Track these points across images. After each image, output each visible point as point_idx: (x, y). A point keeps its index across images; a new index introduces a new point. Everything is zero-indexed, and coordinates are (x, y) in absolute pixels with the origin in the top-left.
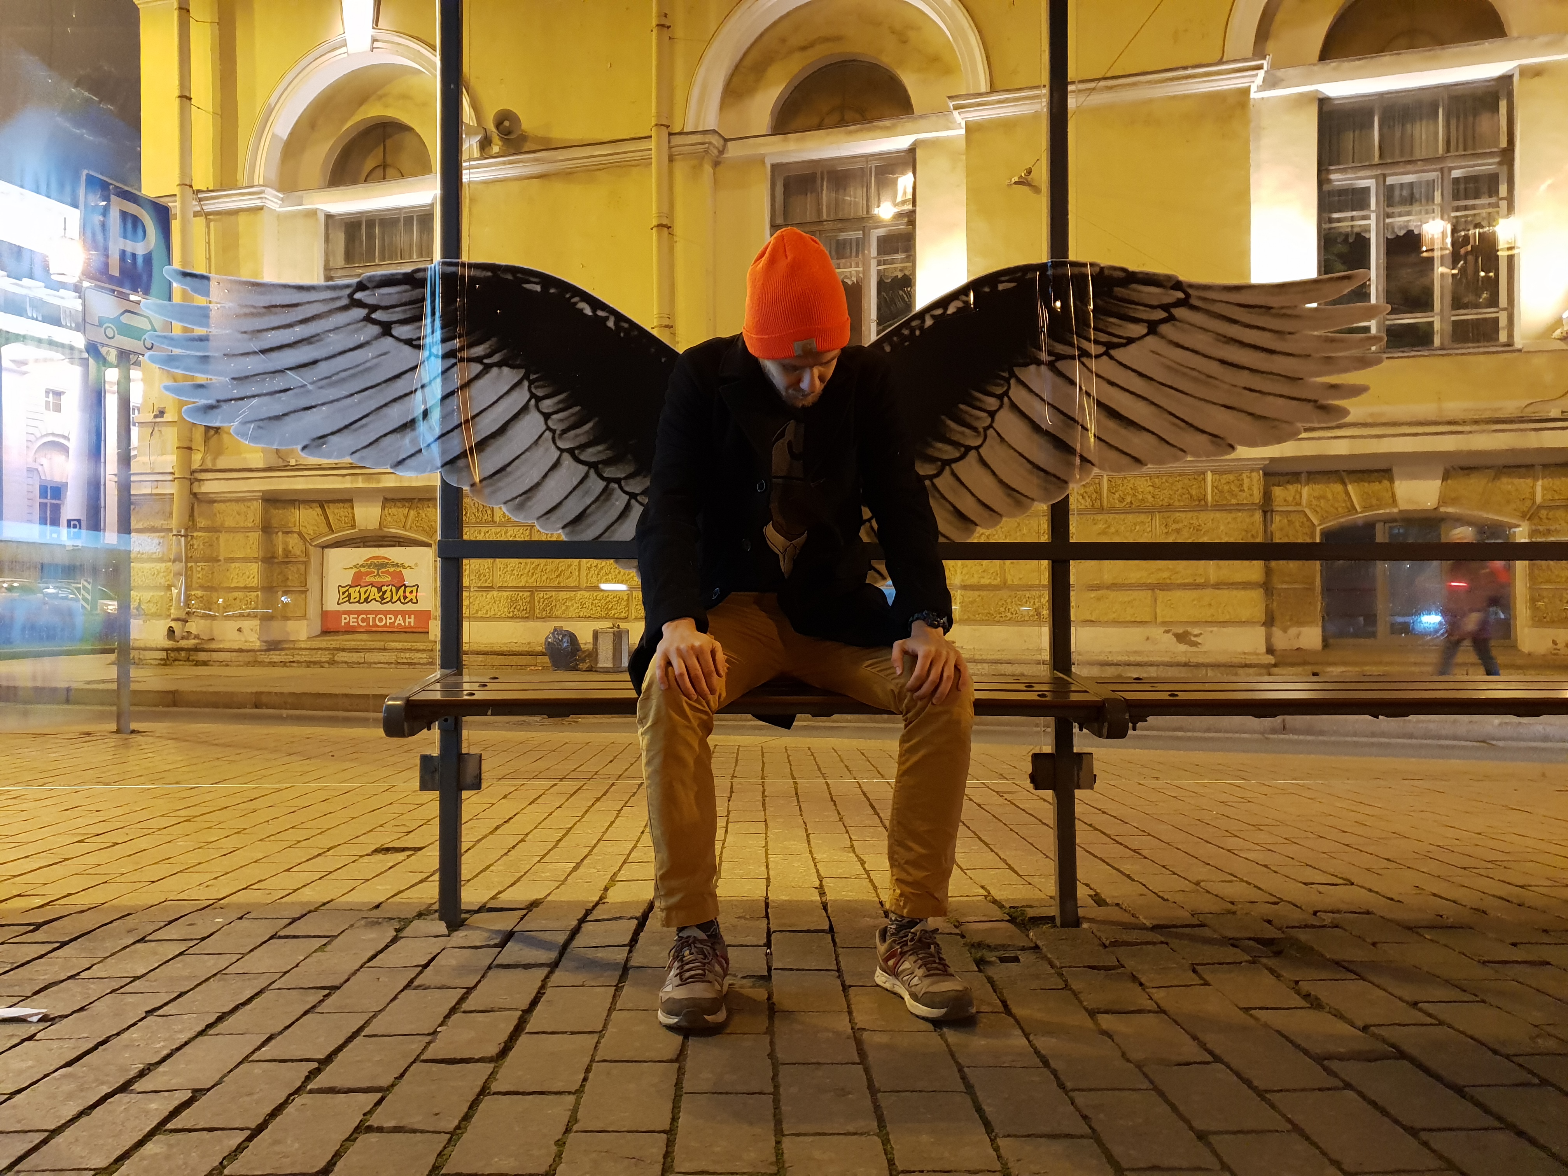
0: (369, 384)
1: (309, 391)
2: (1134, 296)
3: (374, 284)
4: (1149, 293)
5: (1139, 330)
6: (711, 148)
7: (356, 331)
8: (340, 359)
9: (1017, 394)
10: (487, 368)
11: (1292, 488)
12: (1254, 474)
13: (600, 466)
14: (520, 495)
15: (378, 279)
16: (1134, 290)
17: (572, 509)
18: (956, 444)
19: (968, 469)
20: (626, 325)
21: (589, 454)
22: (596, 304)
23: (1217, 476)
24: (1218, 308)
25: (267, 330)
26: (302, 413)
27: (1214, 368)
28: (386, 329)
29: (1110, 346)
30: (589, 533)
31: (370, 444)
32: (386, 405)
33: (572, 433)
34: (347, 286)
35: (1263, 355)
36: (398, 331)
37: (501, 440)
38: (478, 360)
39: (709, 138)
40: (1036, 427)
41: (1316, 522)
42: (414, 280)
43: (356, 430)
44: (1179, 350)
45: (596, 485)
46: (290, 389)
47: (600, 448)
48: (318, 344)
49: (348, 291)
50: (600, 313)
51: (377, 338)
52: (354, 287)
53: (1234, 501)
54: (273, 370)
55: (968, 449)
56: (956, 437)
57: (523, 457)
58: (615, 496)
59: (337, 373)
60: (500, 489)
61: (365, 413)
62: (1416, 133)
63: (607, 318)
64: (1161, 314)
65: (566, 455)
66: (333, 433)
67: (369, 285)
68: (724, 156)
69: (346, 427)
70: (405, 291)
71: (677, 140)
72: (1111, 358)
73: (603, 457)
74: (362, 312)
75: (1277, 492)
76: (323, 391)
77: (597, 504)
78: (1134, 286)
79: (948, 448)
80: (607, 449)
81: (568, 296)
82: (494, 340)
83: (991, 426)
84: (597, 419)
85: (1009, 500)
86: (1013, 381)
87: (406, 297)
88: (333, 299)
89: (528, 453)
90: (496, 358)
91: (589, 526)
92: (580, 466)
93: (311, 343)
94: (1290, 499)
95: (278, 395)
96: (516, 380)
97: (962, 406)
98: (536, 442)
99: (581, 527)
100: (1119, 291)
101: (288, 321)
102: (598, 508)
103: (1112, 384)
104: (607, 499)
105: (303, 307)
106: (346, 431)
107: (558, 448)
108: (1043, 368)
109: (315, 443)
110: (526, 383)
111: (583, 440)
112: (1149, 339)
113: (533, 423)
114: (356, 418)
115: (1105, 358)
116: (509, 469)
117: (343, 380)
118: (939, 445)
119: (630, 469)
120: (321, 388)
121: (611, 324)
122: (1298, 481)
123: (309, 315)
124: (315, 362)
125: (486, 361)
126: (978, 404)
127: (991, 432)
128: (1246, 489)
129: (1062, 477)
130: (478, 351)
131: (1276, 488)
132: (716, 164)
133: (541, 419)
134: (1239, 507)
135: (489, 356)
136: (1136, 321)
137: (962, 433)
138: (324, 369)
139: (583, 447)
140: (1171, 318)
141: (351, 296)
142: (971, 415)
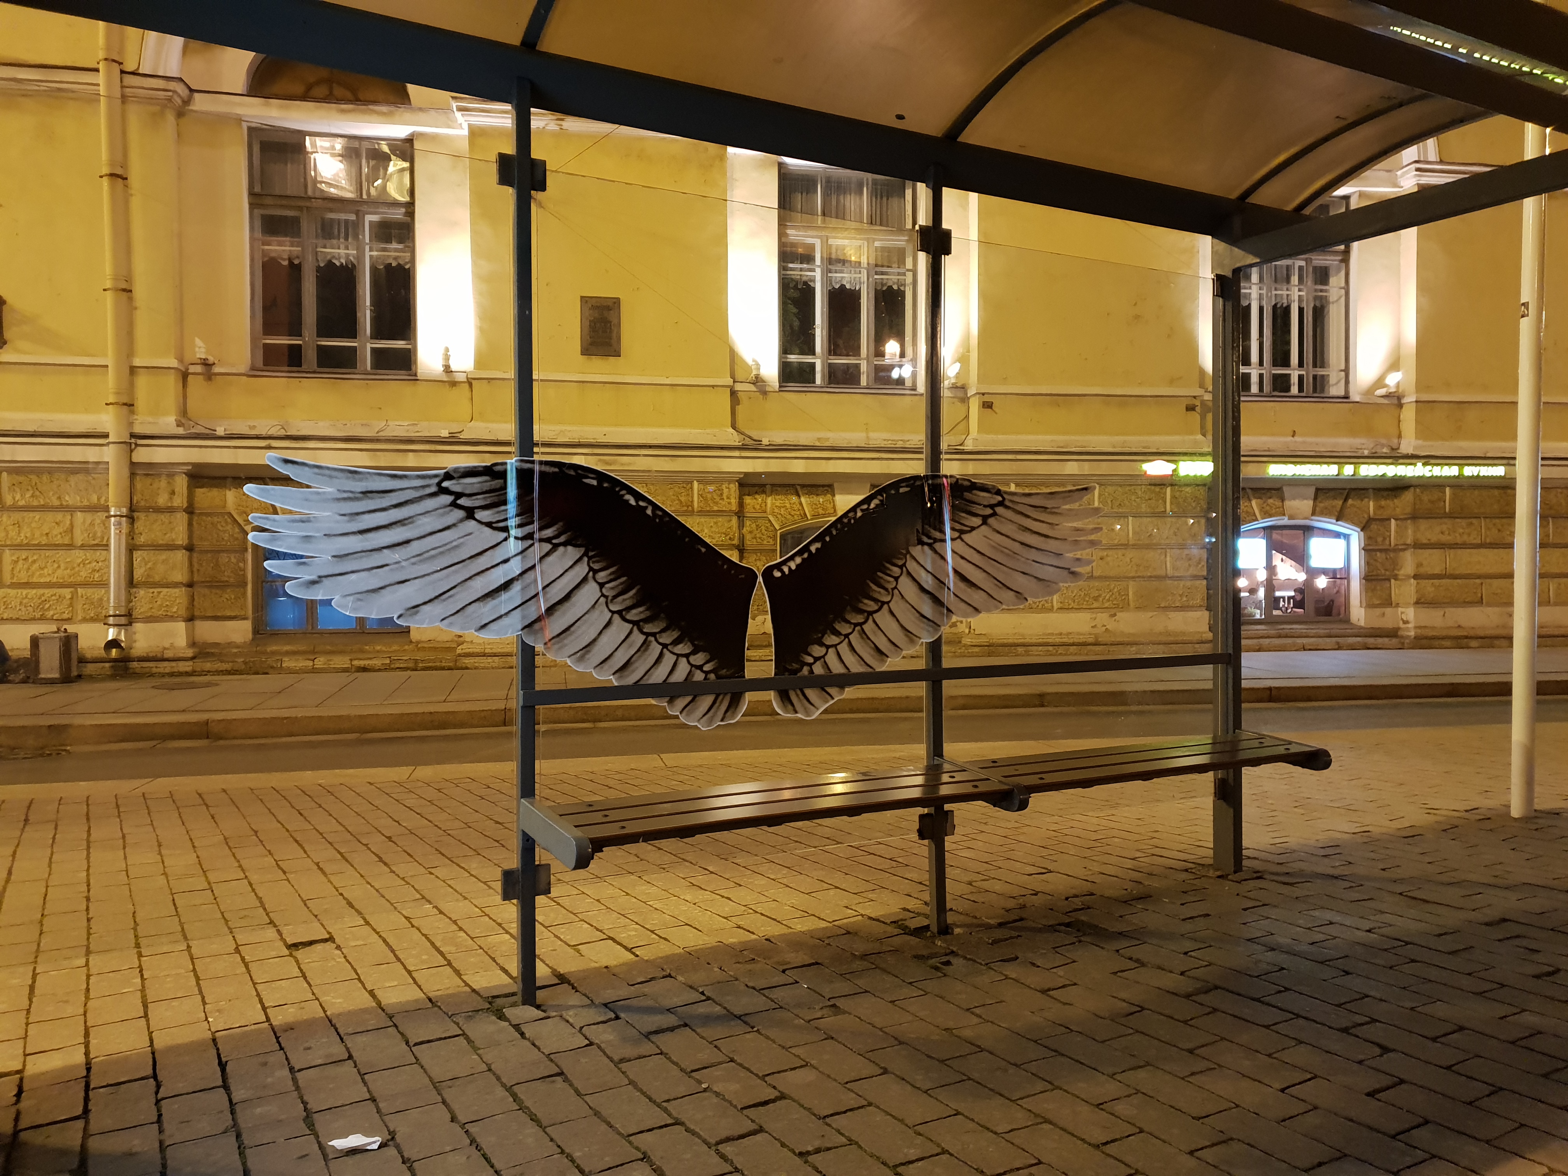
0: (456, 561)
1: (402, 567)
2: (974, 499)
3: (459, 475)
4: (984, 497)
5: (977, 521)
6: (175, 97)
7: (443, 515)
8: (429, 538)
9: (911, 565)
10: (555, 547)
11: (760, 498)
12: (732, 485)
13: (641, 624)
14: (581, 650)
15: (462, 470)
16: (975, 495)
17: (620, 659)
18: (875, 600)
19: (883, 618)
20: (660, 513)
21: (633, 615)
22: (638, 496)
23: (702, 486)
24: (1019, 508)
25: (363, 513)
26: (397, 586)
27: (1017, 547)
28: (470, 513)
29: (962, 532)
30: (631, 679)
31: (458, 612)
32: (470, 578)
33: (620, 598)
34: (436, 476)
35: (1042, 539)
36: (481, 515)
37: (567, 605)
38: (548, 540)
39: (172, 85)
40: (922, 589)
41: (777, 527)
42: (495, 473)
43: (444, 600)
44: (999, 535)
45: (638, 638)
46: (387, 565)
47: (641, 609)
48: (411, 526)
49: (436, 480)
50: (642, 504)
51: (461, 521)
52: (442, 477)
53: (716, 508)
54: (370, 548)
55: (883, 603)
56: (876, 596)
57: (584, 618)
58: (651, 647)
59: (428, 551)
60: (566, 645)
61: (452, 585)
62: (847, 204)
63: (646, 508)
64: (989, 511)
65: (616, 616)
66: (425, 603)
67: (455, 475)
68: (191, 108)
69: (436, 597)
70: (486, 481)
71: (130, 80)
72: (962, 540)
73: (643, 616)
74: (449, 499)
75: (748, 500)
76: (416, 567)
77: (639, 653)
78: (975, 492)
79: (871, 603)
80: (647, 610)
81: (617, 489)
82: (561, 524)
83: (896, 588)
84: (638, 587)
85: (906, 639)
86: (908, 556)
87: (487, 486)
88: (423, 487)
89: (587, 616)
90: (562, 539)
91: (633, 671)
92: (627, 624)
93: (404, 525)
94: (758, 507)
95: (375, 571)
96: (578, 557)
97: (879, 574)
98: (593, 606)
99: (626, 673)
100: (967, 495)
101: (384, 505)
102: (640, 656)
103: (963, 558)
104: (646, 650)
105: (397, 493)
106: (436, 601)
107: (610, 611)
108: (926, 548)
109: (409, 612)
110: (586, 559)
111: (629, 603)
112: (983, 527)
113: (590, 592)
114: (445, 590)
115: (959, 540)
116: (572, 629)
117: (433, 557)
118: (866, 601)
119: (663, 625)
120: (414, 564)
121: (649, 512)
122: (764, 492)
123: (402, 500)
124: (407, 542)
125: (554, 541)
126: (888, 572)
127: (896, 591)
128: (725, 498)
129: (939, 623)
130: (549, 532)
131: (747, 497)
132: (180, 114)
133: (597, 587)
134: (720, 513)
135: (556, 537)
136: (975, 515)
137: (879, 592)
138: (416, 547)
139: (629, 609)
140: (995, 514)
141: (439, 484)
142: (885, 580)
